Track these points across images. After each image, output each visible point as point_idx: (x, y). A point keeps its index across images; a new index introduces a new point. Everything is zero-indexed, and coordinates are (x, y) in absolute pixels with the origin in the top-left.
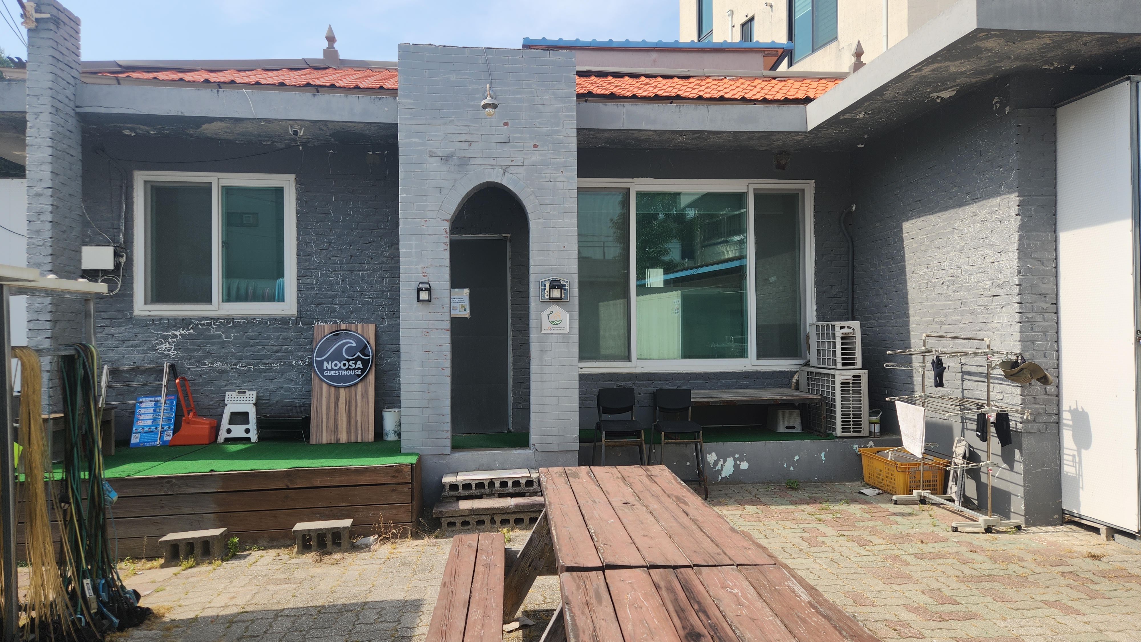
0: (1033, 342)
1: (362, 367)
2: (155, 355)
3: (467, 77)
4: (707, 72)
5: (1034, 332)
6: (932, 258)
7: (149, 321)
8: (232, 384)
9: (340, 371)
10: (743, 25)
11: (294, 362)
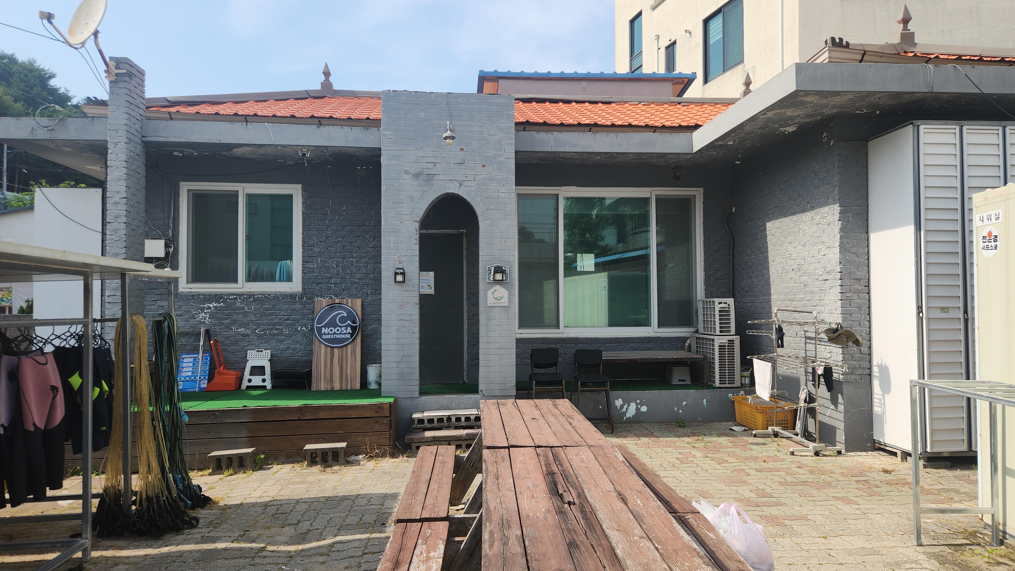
0: (851, 314)
1: (351, 332)
2: (194, 322)
3: (432, 115)
4: (625, 98)
5: (852, 307)
6: (785, 250)
7: (190, 296)
8: (252, 344)
9: (335, 335)
10: (667, 48)
11: (299, 328)
